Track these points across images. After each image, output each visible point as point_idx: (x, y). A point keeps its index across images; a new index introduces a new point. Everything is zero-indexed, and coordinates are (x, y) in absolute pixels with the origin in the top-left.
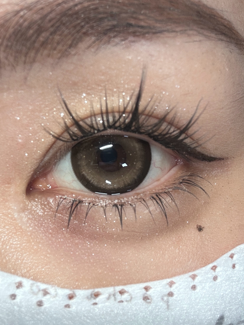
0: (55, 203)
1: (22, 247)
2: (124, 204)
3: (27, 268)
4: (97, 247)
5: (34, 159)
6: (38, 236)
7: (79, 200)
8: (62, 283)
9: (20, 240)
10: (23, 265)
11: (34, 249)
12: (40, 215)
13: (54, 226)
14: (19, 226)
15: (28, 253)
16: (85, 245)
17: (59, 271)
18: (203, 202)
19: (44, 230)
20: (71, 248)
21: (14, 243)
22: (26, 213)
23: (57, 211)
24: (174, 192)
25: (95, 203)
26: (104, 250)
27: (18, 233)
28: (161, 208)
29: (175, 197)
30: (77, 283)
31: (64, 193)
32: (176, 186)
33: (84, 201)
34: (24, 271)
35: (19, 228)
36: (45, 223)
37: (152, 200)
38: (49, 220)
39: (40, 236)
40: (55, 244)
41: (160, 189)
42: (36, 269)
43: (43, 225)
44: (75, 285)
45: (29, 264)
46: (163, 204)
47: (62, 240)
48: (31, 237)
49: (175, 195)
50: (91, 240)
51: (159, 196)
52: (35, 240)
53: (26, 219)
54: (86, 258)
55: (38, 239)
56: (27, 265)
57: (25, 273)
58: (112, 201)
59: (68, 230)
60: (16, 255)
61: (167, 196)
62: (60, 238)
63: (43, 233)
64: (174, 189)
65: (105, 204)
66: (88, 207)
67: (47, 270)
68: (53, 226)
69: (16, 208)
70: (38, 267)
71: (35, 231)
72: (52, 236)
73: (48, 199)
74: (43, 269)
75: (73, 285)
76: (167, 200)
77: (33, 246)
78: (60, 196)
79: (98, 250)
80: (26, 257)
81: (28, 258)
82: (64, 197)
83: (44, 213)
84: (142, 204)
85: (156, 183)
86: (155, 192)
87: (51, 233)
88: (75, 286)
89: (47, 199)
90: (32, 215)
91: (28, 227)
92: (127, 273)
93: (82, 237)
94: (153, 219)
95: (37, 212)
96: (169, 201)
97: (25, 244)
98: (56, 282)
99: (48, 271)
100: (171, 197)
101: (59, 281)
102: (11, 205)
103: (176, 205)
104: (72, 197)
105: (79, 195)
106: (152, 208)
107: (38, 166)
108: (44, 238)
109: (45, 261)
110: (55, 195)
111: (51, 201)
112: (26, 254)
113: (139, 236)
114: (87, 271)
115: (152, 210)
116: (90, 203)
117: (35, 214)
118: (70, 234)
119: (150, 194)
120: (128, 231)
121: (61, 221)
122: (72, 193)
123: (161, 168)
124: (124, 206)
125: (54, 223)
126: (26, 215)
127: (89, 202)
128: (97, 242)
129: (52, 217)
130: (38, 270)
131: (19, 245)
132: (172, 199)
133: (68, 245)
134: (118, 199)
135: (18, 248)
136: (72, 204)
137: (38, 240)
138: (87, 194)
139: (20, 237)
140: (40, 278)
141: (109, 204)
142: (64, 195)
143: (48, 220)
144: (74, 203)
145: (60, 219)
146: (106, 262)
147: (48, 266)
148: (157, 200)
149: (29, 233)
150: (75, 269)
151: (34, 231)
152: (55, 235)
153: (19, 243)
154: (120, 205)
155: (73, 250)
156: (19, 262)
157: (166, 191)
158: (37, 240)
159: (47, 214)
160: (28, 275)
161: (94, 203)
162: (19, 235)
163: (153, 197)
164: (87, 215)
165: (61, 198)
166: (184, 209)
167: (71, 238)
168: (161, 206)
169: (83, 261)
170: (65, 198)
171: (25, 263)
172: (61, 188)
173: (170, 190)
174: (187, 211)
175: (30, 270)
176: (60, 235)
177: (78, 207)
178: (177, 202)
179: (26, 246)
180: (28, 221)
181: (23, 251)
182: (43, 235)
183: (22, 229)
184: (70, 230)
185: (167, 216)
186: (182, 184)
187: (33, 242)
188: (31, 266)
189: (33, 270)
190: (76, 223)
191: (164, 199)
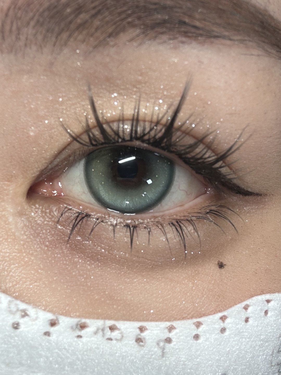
0: (59, 212)
1: (11, 257)
2: (137, 226)
3: (13, 282)
4: (98, 270)
5: (43, 158)
6: (32, 247)
7: (87, 213)
8: (50, 305)
9: (10, 248)
10: (9, 278)
11: (25, 261)
12: (38, 224)
13: (53, 238)
14: (12, 232)
15: (17, 265)
16: (84, 265)
17: (49, 291)
18: (230, 238)
19: (40, 241)
20: (67, 267)
21: (3, 251)
22: (23, 219)
23: (58, 222)
24: (198, 222)
25: (104, 219)
26: (106, 274)
27: (9, 240)
28: (181, 236)
29: (198, 227)
30: (67, 308)
31: (70, 203)
32: (200, 215)
33: (91, 216)
34: (9, 284)
35: (11, 234)
36: (43, 233)
37: (171, 226)
38: (48, 231)
39: (34, 247)
40: (50, 259)
41: (183, 215)
42: (23, 285)
43: (41, 235)
44: (65, 309)
45: (17, 277)
46: (184, 233)
47: (59, 256)
48: (24, 247)
49: (199, 225)
50: (93, 261)
51: (180, 223)
52: (28, 251)
53: (22, 225)
54: (83, 280)
55: (31, 250)
56: (13, 278)
57: (10, 287)
58: (124, 221)
59: (67, 246)
60: (3, 265)
61: (189, 225)
62: (57, 254)
63: (38, 244)
64: (198, 218)
65: (115, 222)
66: (95, 223)
67: (36, 287)
68: (51, 238)
69: (12, 211)
70: (25, 282)
71: (30, 240)
72: (48, 250)
73: (51, 207)
74: (31, 286)
75: (63, 310)
76: (189, 229)
77: (24, 257)
78: (65, 205)
79: (99, 273)
80: (14, 269)
81: (16, 271)
82: (70, 207)
83: (43, 222)
84: (158, 229)
85: (178, 209)
86: (176, 218)
87: (47, 246)
88: (64, 311)
89: (49, 206)
90: (30, 222)
91: (22, 235)
92: (128, 303)
93: (83, 255)
94: (169, 248)
95: (36, 219)
96: (191, 230)
97: (15, 254)
98: (44, 303)
99: (36, 289)
100: (194, 226)
101: (47, 303)
102: (7, 206)
103: (199, 236)
104: (79, 209)
105: (87, 207)
106: (169, 236)
107: (46, 167)
108: (38, 250)
109: (35, 277)
110: (59, 203)
111: (54, 209)
112: (14, 266)
113: (150, 264)
114: (82, 296)
115: (170, 238)
116: (98, 219)
117: (32, 222)
118: (69, 251)
119: (169, 219)
120: (138, 257)
121: (62, 234)
122: (80, 205)
123: (187, 193)
124: (137, 228)
125: (53, 235)
126: (23, 220)
127: (97, 217)
128: (100, 264)
129: (52, 228)
130: (25, 286)
131: (8, 254)
132: (194, 228)
133: (65, 262)
134: (132, 219)
135: (7, 257)
136: (78, 216)
137: (31, 252)
138: (96, 208)
139: (11, 245)
140: (26, 296)
141: (120, 223)
142: (70, 205)
143: (46, 231)
144: (80, 216)
145: (61, 232)
146: (105, 288)
147: (38, 284)
148: (177, 227)
149: (22, 242)
150: (68, 291)
151: (28, 240)
152: (52, 249)
153: (8, 251)
154: (132, 226)
155: (69, 268)
156: (5, 273)
157: (189, 219)
158: (29, 251)
159: (47, 224)
160: (13, 290)
161: (102, 220)
162: (10, 242)
163: (172, 224)
164: (92, 231)
165: (66, 207)
166: (207, 243)
167: (70, 255)
168: (181, 234)
169: (79, 283)
170: (71, 209)
171: (12, 275)
172: (68, 197)
173: (194, 218)
174: (210, 245)
175: (16, 285)
176: (57, 250)
177: (84, 221)
178: (200, 233)
179: (15, 256)
180: (23, 228)
181: (12, 261)
182: (38, 246)
183: (14, 235)
184: (70, 246)
185: (186, 247)
186: (208, 215)
187: (25, 252)
188: (18, 280)
189: (19, 285)
190: (79, 239)
191: (186, 228)
